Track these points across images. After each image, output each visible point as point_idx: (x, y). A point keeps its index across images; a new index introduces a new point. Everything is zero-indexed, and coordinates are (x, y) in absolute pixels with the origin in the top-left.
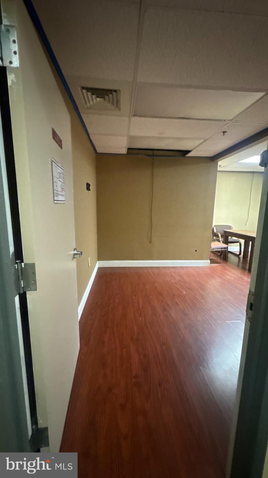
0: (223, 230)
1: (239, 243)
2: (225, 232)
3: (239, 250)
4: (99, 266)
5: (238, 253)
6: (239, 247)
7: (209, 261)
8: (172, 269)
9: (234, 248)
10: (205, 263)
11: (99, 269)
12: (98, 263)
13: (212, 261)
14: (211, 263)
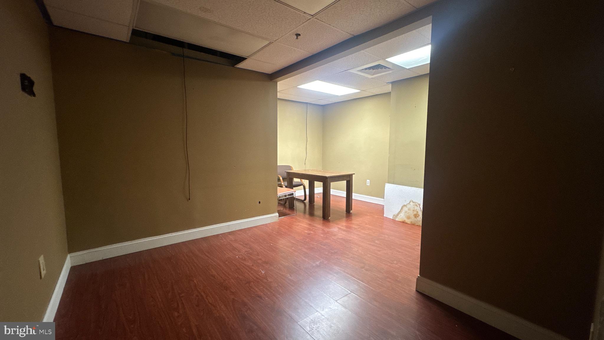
0: (285, 172)
1: (302, 186)
2: (289, 174)
3: (303, 194)
4: (71, 264)
5: (303, 198)
6: (303, 191)
7: (277, 214)
8: (231, 237)
9: (299, 193)
10: (272, 218)
11: (73, 269)
12: (71, 257)
13: (281, 214)
14: (279, 216)
